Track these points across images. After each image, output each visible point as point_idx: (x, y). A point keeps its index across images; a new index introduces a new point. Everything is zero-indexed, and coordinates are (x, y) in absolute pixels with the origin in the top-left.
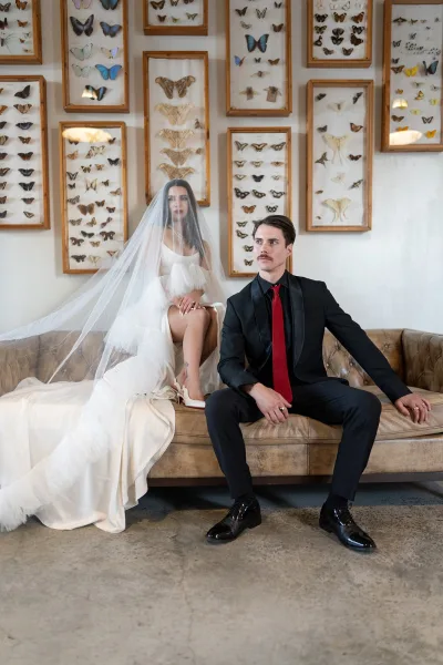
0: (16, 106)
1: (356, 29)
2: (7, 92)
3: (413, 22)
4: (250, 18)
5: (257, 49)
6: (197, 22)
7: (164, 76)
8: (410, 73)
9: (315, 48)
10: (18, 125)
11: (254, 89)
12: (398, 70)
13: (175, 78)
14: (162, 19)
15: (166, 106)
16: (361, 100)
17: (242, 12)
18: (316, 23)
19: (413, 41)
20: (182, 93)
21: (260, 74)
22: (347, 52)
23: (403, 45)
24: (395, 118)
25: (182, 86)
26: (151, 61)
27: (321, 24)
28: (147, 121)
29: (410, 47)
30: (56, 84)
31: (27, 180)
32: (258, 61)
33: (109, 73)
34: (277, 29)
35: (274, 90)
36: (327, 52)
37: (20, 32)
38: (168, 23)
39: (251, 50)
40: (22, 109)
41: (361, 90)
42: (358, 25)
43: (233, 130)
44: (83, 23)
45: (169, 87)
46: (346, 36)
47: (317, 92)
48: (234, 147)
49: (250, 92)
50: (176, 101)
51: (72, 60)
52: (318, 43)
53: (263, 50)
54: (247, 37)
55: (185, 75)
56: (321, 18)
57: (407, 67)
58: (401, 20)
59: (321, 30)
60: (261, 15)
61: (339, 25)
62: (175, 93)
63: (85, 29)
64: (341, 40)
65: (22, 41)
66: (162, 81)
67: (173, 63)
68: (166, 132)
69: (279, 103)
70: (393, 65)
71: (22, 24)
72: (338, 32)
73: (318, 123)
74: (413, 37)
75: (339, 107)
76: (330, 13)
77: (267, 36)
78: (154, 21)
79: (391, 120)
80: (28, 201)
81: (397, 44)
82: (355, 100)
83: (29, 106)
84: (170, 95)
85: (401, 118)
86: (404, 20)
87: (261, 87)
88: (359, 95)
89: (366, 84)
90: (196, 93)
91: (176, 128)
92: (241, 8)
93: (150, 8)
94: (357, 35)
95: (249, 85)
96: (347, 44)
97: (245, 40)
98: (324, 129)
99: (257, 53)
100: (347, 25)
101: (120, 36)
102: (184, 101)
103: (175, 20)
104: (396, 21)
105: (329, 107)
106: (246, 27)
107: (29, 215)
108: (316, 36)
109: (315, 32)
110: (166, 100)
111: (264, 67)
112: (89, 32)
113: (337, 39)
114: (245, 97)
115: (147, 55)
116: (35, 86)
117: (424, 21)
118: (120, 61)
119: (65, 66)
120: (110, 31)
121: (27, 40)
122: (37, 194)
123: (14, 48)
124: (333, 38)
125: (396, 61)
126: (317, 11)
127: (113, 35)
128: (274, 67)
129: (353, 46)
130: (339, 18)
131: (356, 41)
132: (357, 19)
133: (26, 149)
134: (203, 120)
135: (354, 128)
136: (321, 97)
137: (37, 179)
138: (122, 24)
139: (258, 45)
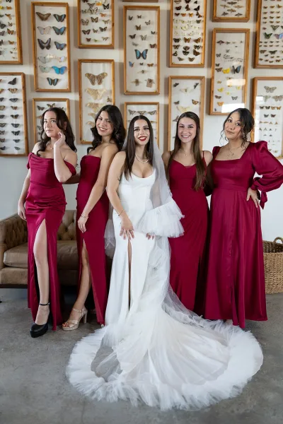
0: (9, 89)
1: (196, 47)
2: (4, 81)
3: (228, 43)
4: (137, 40)
5: (141, 58)
6: (108, 42)
7: (90, 72)
8: (226, 72)
9: (173, 57)
10: (11, 100)
11: (140, 80)
12: (219, 70)
13: (96, 74)
14: (89, 40)
15: (90, 90)
16: (198, 87)
17: (133, 37)
18: (174, 43)
19: (228, 54)
20: (100, 82)
21: (143, 72)
22: (191, 60)
23: (222, 56)
24: (217, 97)
25: (99, 79)
26: (83, 64)
27: (177, 44)
28: (81, 98)
29: (226, 57)
30: (31, 76)
31: (16, 130)
32: (142, 64)
33: (60, 71)
34: (152, 46)
35: (150, 81)
36: (180, 59)
37: (10, 47)
38: (92, 43)
39: (138, 58)
40: (12, 91)
41: (198, 81)
42: (197, 44)
43: (128, 104)
44: (45, 42)
45: (93, 79)
46: (191, 51)
47: (174, 82)
48: (128, 113)
49: (137, 82)
50: (96, 86)
51: (39, 63)
52: (175, 54)
53: (145, 58)
54: (136, 50)
55: (101, 72)
56: (177, 40)
57: (224, 69)
58: (221, 42)
59: (177, 47)
60: (143, 38)
61: (187, 44)
62: (96, 82)
63: (46, 45)
64: (188, 53)
65: (12, 53)
66: (89, 75)
67: (95, 65)
68: (91, 104)
69: (153, 89)
70: (216, 67)
71: (11, 43)
72: (186, 48)
73: (174, 99)
74: (228, 51)
75: (186, 90)
76: (181, 37)
77: (147, 50)
78: (84, 42)
79: (214, 98)
80: (17, 141)
81: (219, 55)
82: (195, 87)
83: (16, 89)
84: (93, 83)
85: (220, 97)
86: (223, 42)
87: (143, 79)
88: (197, 84)
89: (201, 78)
90: (108, 82)
91: (96, 102)
92: (132, 35)
93: (82, 34)
94: (197, 50)
95: (137, 78)
96: (191, 55)
97: (135, 52)
98: (177, 103)
99: (141, 60)
100: (191, 45)
101: (66, 50)
102: (101, 87)
103: (96, 41)
104: (218, 42)
105: (180, 90)
106: (136, 45)
107: (17, 148)
108: (174, 51)
109: (173, 48)
110: (91, 86)
111: (145, 68)
112: (48, 47)
113: (185, 53)
114: (135, 84)
115: (81, 61)
116: (19, 78)
117: (234, 43)
118: (65, 64)
119: (36, 67)
120: (60, 47)
121: (14, 52)
122: (22, 137)
123: (7, 57)
124: (184, 52)
125: (218, 65)
126: (175, 36)
127: (62, 49)
128: (151, 67)
129: (194, 56)
130: (186, 40)
131: (196, 54)
132: (197, 41)
133: (14, 112)
134: (112, 97)
135: (194, 102)
136: (176, 85)
137: (22, 129)
138: (66, 43)
139: (142, 55)
